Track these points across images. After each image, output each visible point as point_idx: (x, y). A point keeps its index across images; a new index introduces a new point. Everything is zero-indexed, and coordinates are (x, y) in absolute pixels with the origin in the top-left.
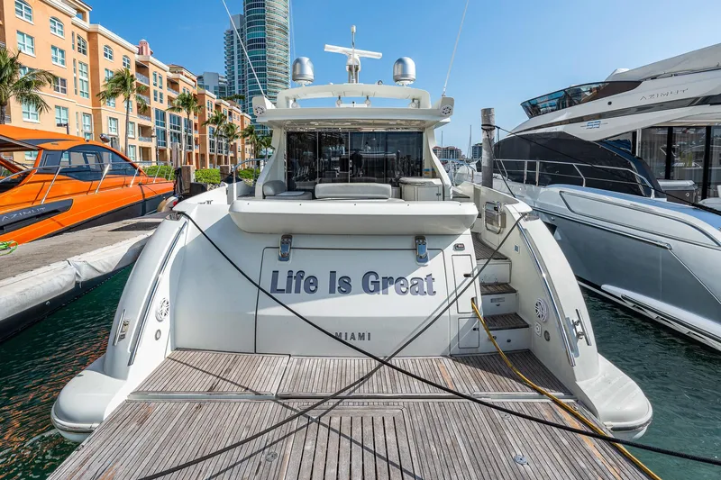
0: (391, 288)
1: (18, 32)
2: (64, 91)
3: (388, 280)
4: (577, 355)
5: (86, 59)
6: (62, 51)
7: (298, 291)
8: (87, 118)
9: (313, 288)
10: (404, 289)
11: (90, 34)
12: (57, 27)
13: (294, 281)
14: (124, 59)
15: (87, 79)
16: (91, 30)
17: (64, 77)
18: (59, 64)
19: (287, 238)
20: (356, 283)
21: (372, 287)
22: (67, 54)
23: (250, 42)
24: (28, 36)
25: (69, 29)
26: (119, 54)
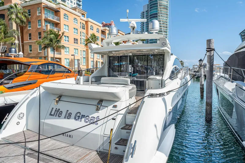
0: (83, 119)
1: (64, 25)
2: (77, 43)
3: (83, 116)
4: (127, 161)
5: (85, 31)
6: (77, 29)
7: (56, 116)
8: (84, 52)
9: (60, 115)
10: (87, 121)
11: (87, 22)
12: (76, 21)
13: (56, 112)
14: (97, 30)
15: (84, 38)
16: (87, 20)
17: (77, 38)
18: (76, 34)
19: (60, 97)
20: (73, 116)
21: (77, 118)
22: (78, 30)
23: (151, 15)
24: (67, 26)
25: (79, 21)
26: (95, 28)
